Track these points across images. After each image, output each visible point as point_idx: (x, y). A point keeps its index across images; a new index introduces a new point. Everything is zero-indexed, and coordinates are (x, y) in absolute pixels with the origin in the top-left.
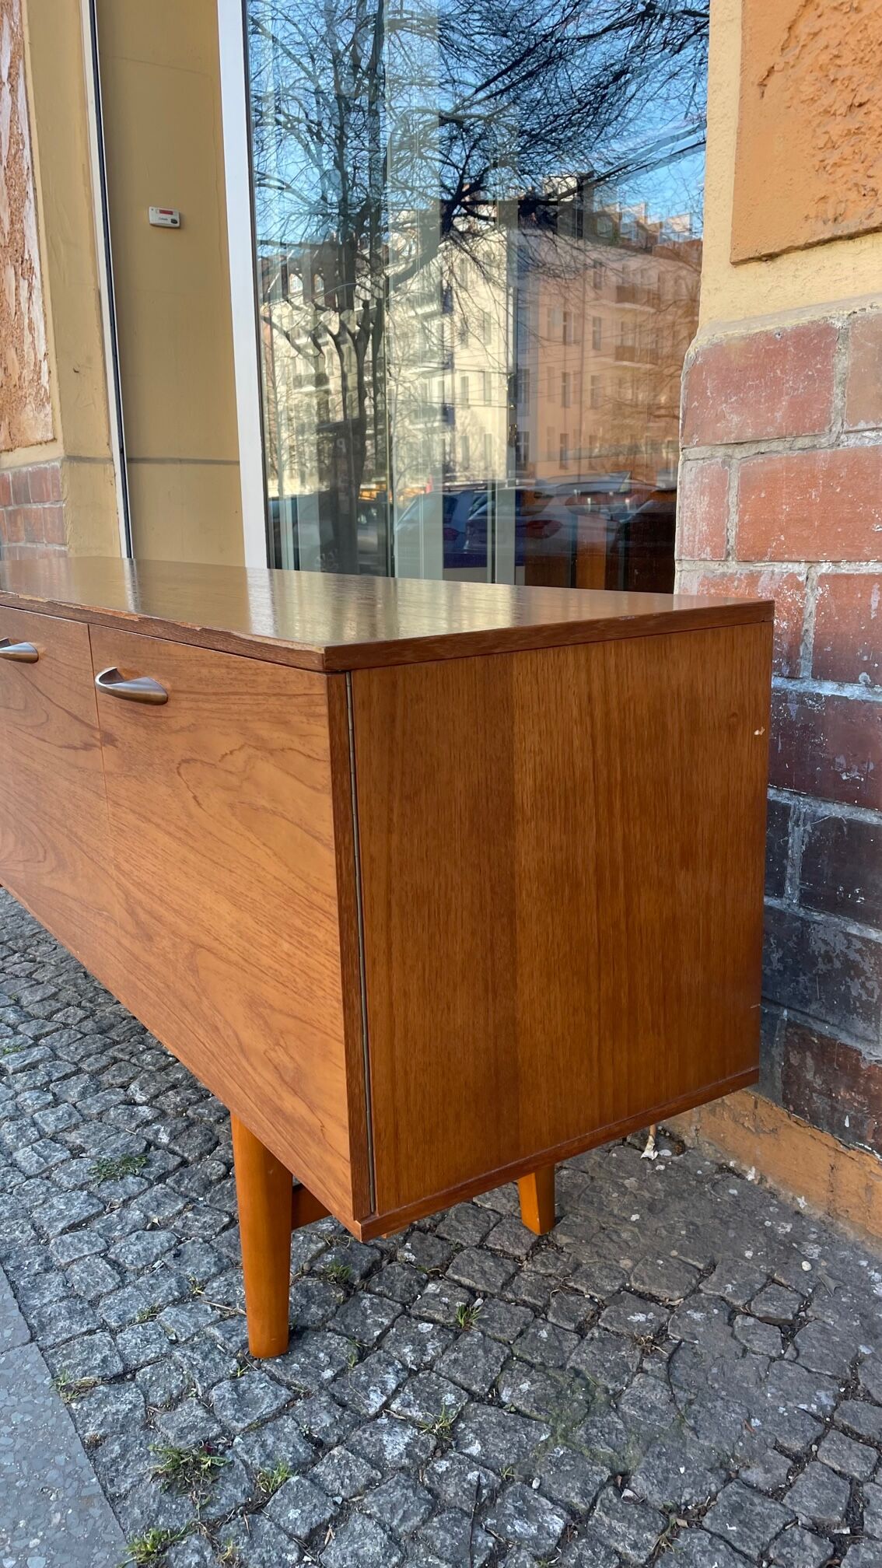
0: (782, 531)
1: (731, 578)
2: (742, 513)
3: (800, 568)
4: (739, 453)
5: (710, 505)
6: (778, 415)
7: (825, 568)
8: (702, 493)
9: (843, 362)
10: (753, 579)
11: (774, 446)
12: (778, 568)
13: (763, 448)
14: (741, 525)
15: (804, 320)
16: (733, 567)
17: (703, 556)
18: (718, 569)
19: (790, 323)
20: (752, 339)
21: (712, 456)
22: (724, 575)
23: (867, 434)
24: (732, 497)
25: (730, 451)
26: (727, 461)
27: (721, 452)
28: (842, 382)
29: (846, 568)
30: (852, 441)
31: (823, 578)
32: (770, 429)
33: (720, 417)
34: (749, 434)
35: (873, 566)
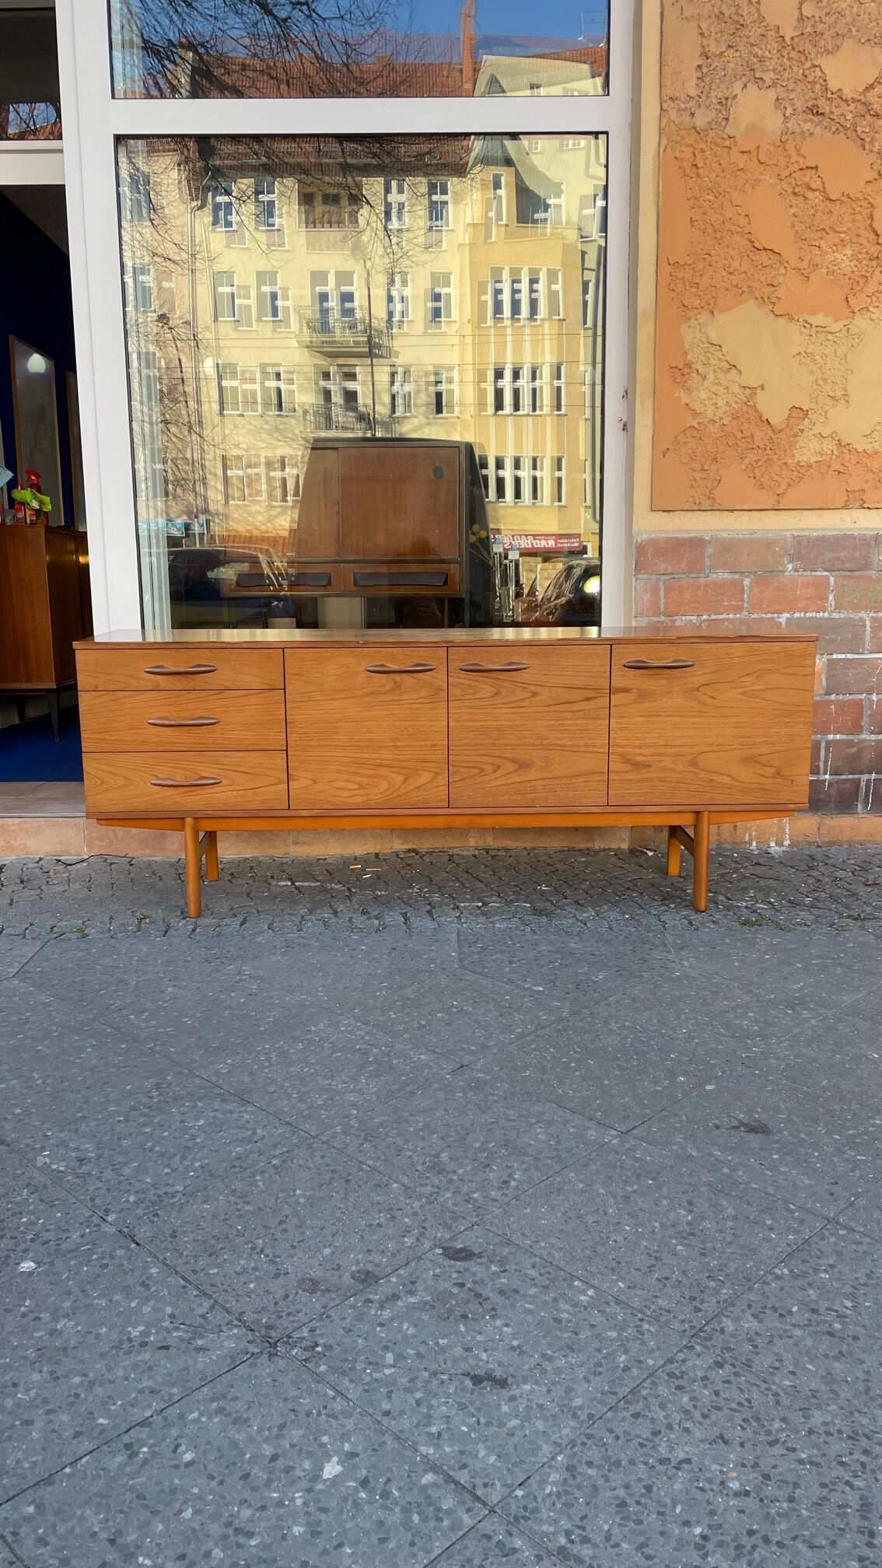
0: (686, 605)
1: (663, 622)
2: (666, 600)
3: (694, 618)
4: (663, 578)
5: (651, 596)
6: (682, 565)
7: (705, 617)
9: (709, 551)
10: (673, 621)
11: (681, 576)
12: (685, 618)
13: (675, 576)
14: (666, 604)
15: (692, 535)
16: (663, 618)
17: (649, 615)
18: (655, 619)
19: (686, 535)
20: (668, 540)
22: (658, 621)
23: (720, 574)
24: (662, 594)
25: (659, 577)
26: (658, 580)
27: (654, 577)
28: (710, 557)
29: (713, 617)
30: (714, 576)
31: (705, 620)
32: (679, 570)
34: (669, 571)
35: (724, 616)
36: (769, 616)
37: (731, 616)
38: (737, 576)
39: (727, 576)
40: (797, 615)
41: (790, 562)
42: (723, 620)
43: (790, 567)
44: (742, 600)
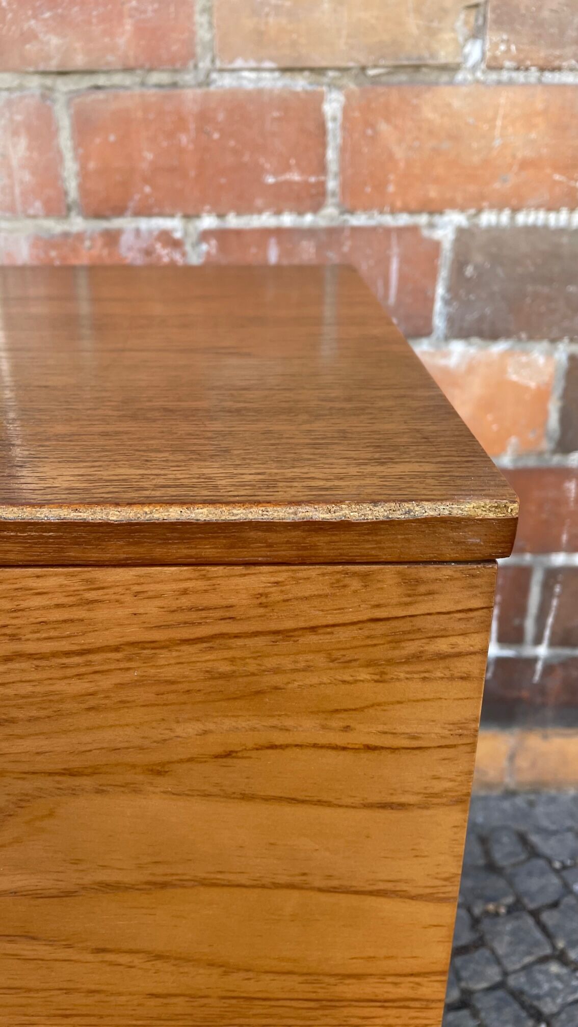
0: (146, 181)
1: (80, 237)
2: (83, 160)
3: (174, 225)
4: (64, 86)
5: (30, 148)
6: (122, 41)
7: (208, 222)
8: (15, 133)
10: (112, 238)
11: (117, 79)
12: (146, 224)
13: (101, 80)
14: (84, 174)
16: (77, 224)
17: (31, 212)
18: (55, 226)
21: (21, 88)
22: (66, 235)
23: (246, 74)
24: (65, 140)
25: (48, 81)
26: (47, 94)
27: (34, 82)
28: (206, 9)
29: (233, 221)
30: (228, 81)
32: (110, 58)
33: (30, 36)
34: (79, 61)
35: (266, 220)
36: (403, 220)
37: (288, 220)
38: (301, 83)
39: (272, 82)
40: (488, 218)
41: (477, 33)
42: (266, 233)
43: (474, 51)
44: (322, 168)
